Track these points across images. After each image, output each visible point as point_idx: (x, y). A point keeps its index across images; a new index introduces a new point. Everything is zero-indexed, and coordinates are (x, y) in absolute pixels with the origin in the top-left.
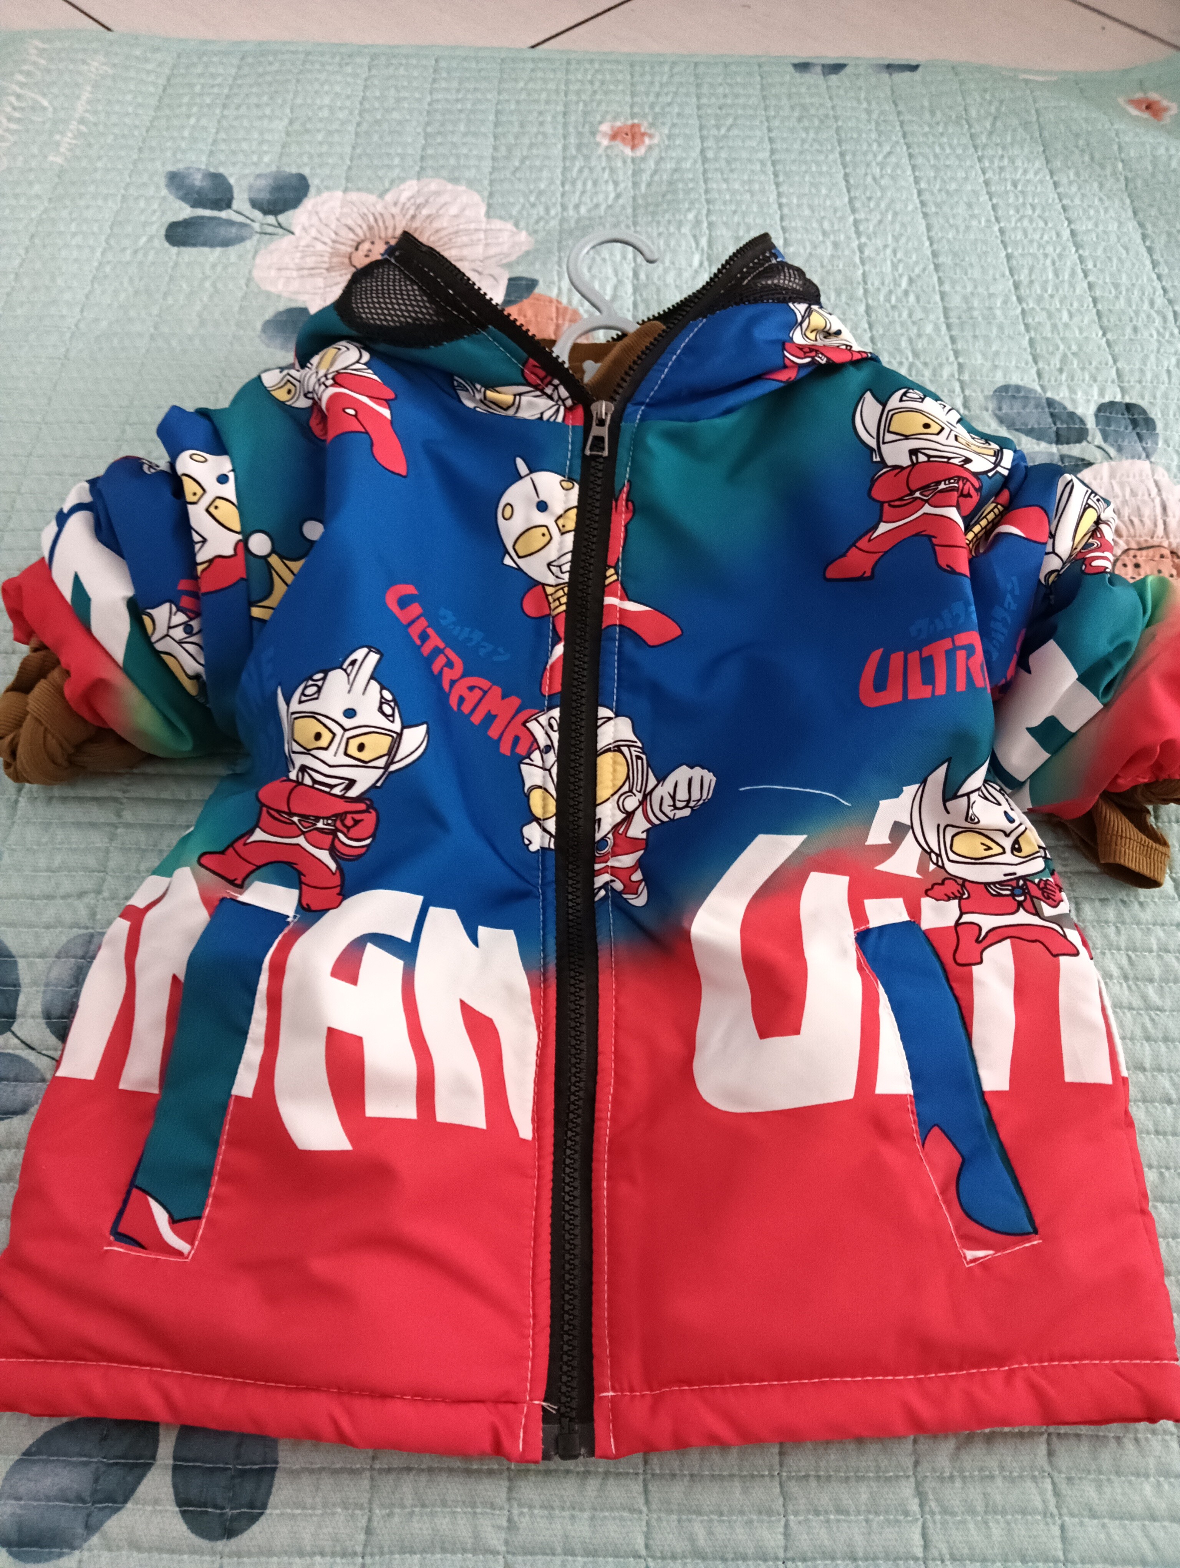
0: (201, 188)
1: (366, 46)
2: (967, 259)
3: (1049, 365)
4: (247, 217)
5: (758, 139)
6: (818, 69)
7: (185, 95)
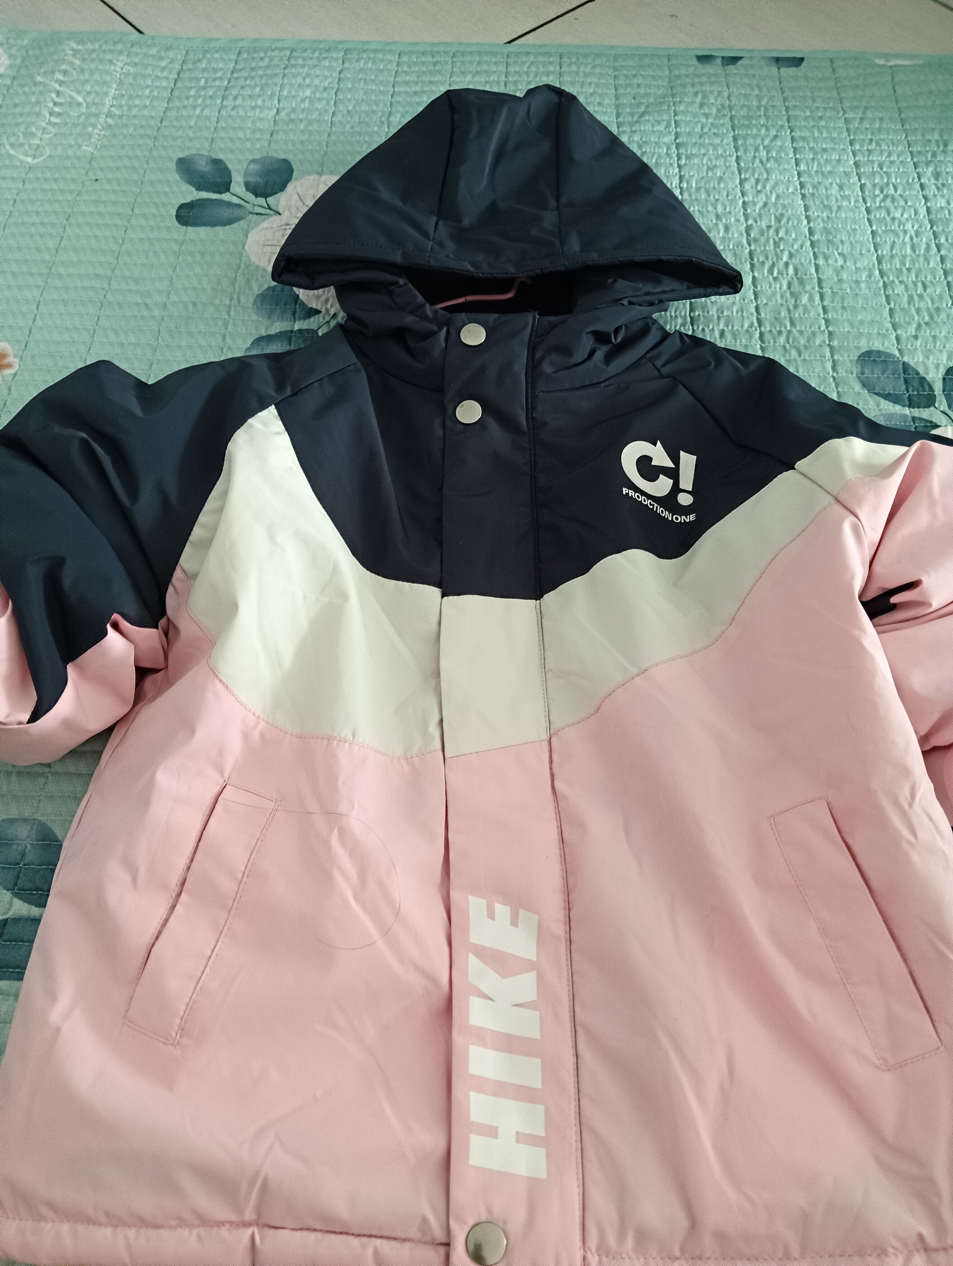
0: (205, 173)
1: (341, 42)
2: (838, 236)
3: (906, 332)
4: (242, 199)
5: (665, 123)
6: (719, 61)
7: (192, 88)
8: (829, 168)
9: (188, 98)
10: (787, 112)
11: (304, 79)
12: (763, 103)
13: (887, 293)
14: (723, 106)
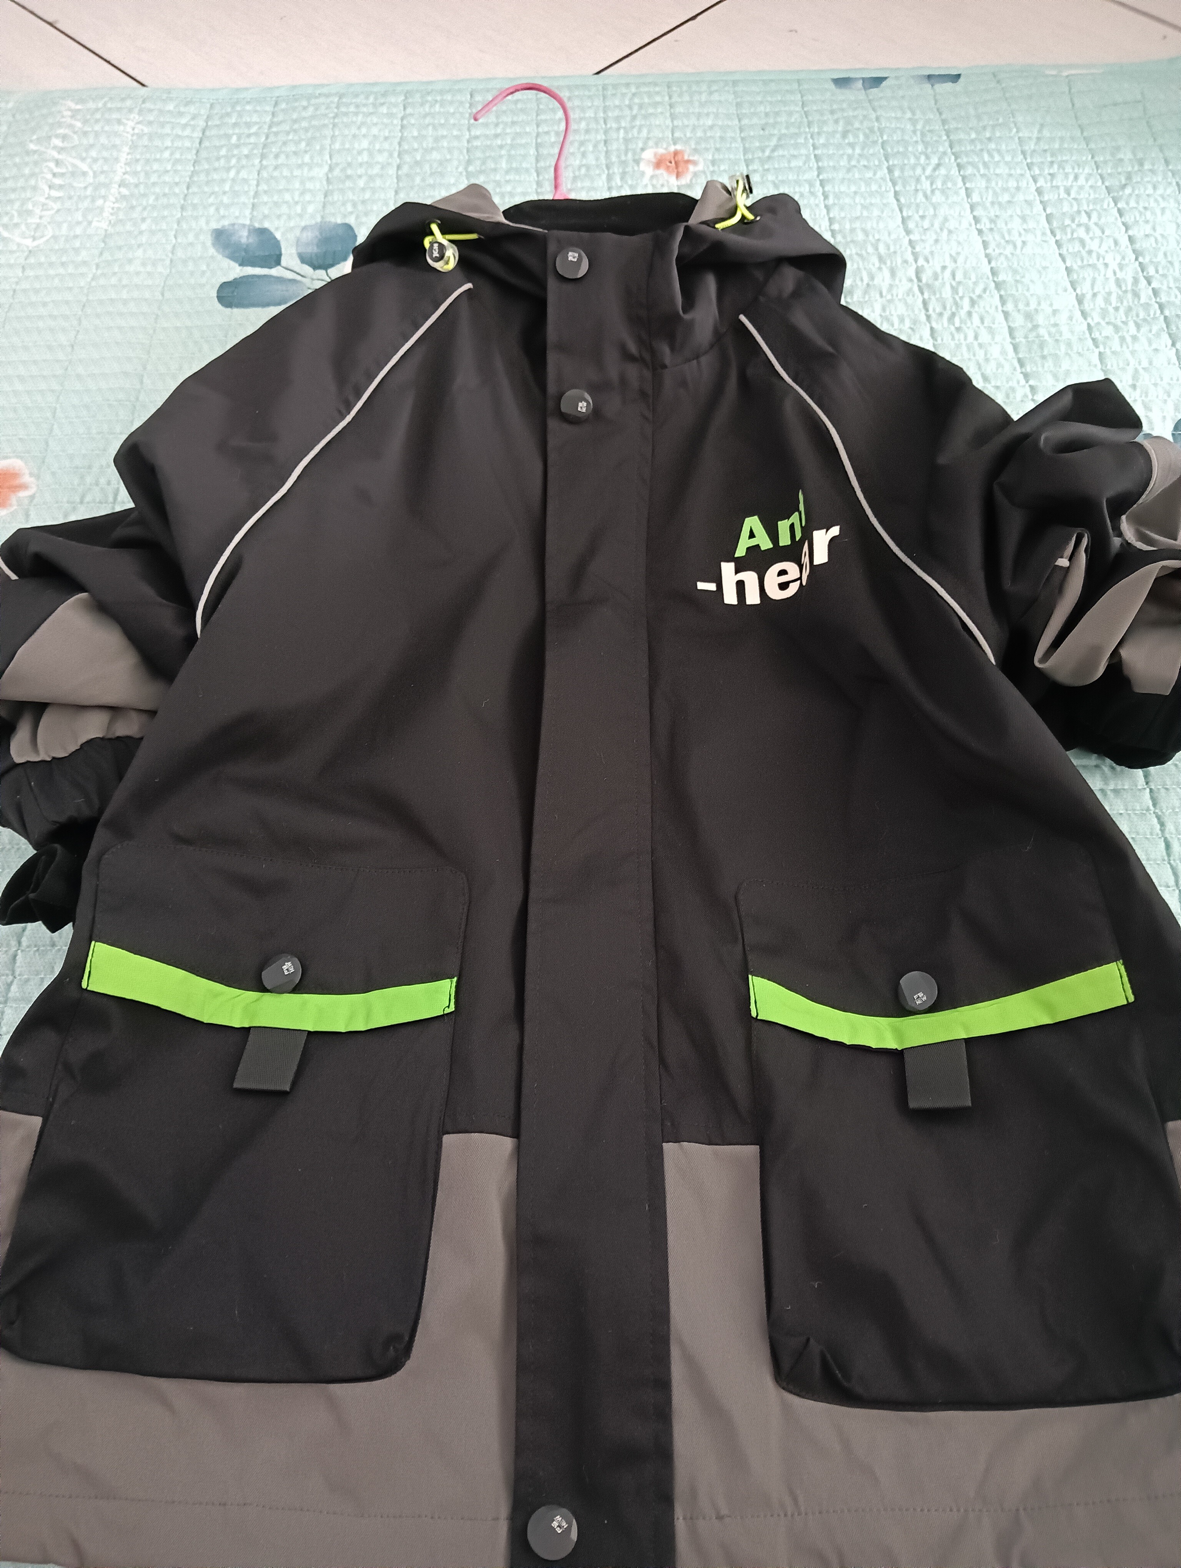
0: (247, 245)
1: (399, 84)
2: (1027, 275)
4: (298, 274)
5: (804, 158)
6: (859, 84)
7: (222, 146)
8: (1006, 197)
9: (218, 159)
10: (948, 137)
11: (359, 128)
12: (919, 127)
13: (1093, 336)
14: (871, 131)
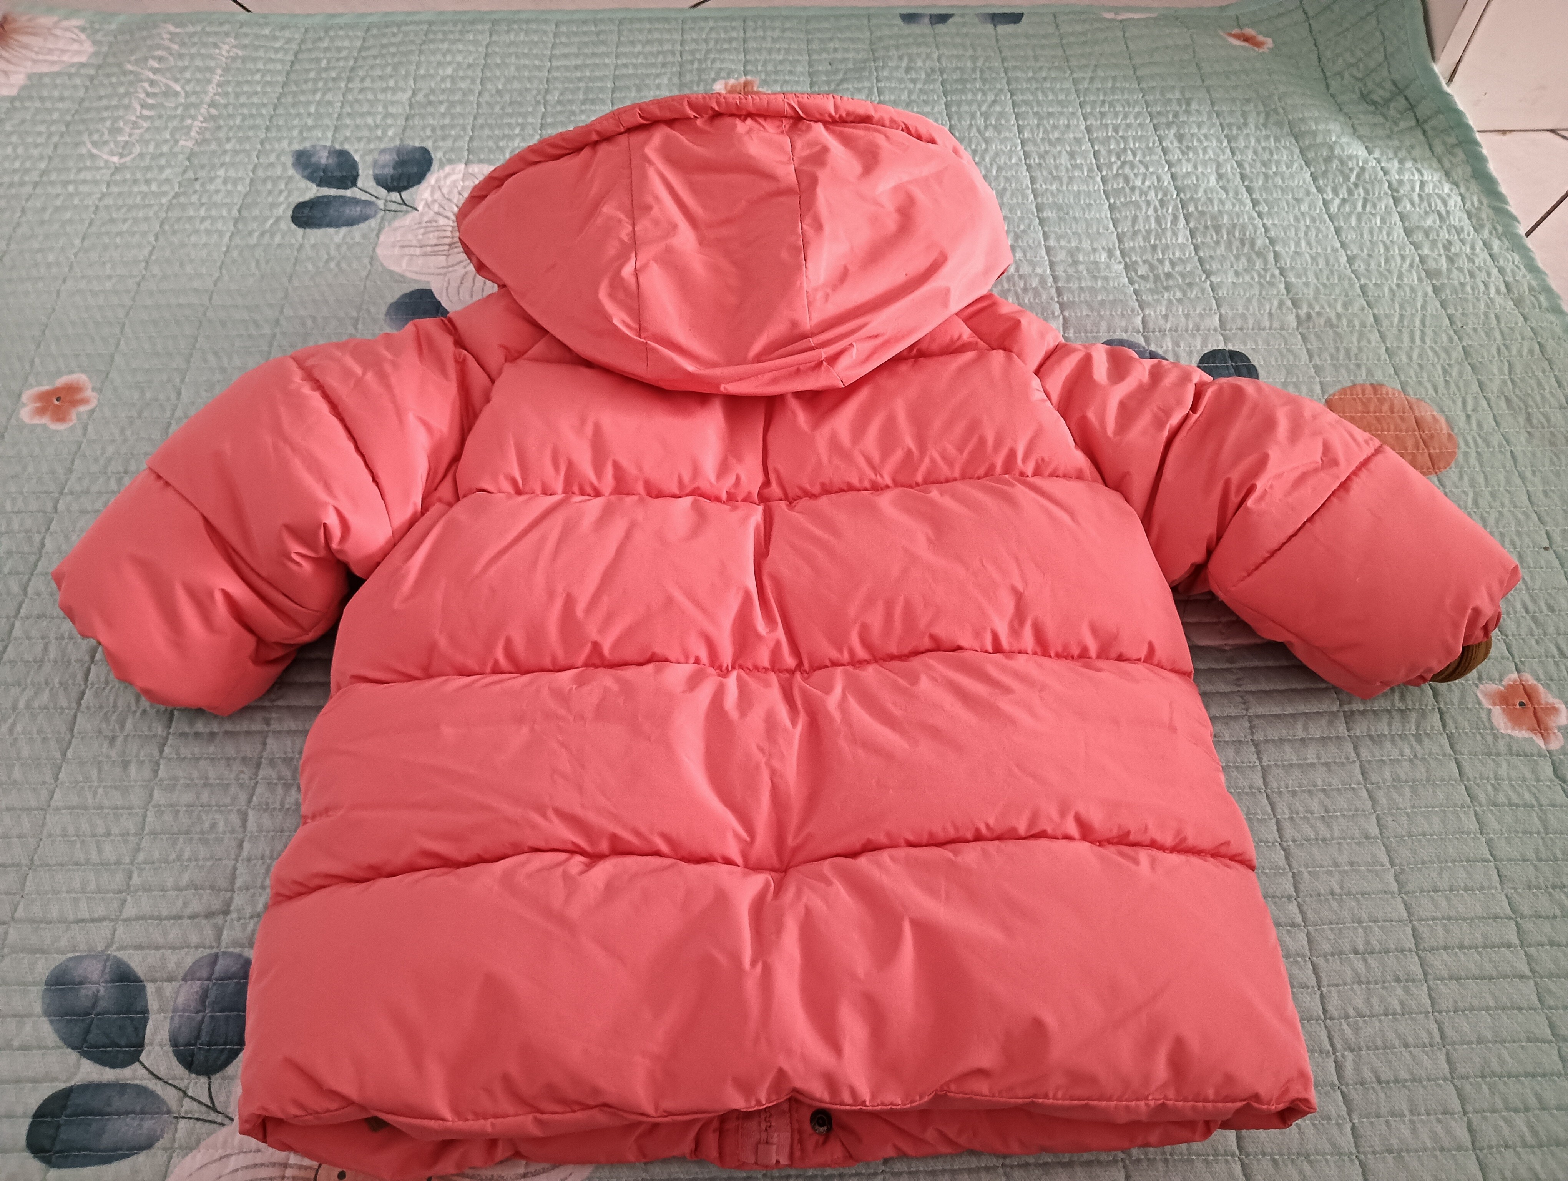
0: (327, 166)
1: (487, 13)
2: (1071, 213)
3: (1155, 311)
4: (372, 195)
6: (926, 20)
8: (1056, 135)
9: (306, 81)
10: (1006, 74)
11: (444, 55)
12: (979, 64)
13: (1129, 274)
14: (933, 70)
